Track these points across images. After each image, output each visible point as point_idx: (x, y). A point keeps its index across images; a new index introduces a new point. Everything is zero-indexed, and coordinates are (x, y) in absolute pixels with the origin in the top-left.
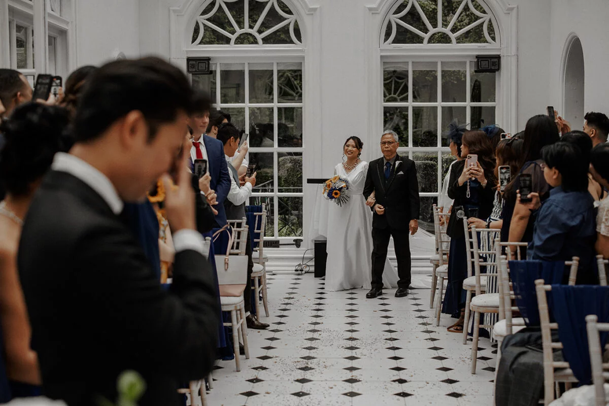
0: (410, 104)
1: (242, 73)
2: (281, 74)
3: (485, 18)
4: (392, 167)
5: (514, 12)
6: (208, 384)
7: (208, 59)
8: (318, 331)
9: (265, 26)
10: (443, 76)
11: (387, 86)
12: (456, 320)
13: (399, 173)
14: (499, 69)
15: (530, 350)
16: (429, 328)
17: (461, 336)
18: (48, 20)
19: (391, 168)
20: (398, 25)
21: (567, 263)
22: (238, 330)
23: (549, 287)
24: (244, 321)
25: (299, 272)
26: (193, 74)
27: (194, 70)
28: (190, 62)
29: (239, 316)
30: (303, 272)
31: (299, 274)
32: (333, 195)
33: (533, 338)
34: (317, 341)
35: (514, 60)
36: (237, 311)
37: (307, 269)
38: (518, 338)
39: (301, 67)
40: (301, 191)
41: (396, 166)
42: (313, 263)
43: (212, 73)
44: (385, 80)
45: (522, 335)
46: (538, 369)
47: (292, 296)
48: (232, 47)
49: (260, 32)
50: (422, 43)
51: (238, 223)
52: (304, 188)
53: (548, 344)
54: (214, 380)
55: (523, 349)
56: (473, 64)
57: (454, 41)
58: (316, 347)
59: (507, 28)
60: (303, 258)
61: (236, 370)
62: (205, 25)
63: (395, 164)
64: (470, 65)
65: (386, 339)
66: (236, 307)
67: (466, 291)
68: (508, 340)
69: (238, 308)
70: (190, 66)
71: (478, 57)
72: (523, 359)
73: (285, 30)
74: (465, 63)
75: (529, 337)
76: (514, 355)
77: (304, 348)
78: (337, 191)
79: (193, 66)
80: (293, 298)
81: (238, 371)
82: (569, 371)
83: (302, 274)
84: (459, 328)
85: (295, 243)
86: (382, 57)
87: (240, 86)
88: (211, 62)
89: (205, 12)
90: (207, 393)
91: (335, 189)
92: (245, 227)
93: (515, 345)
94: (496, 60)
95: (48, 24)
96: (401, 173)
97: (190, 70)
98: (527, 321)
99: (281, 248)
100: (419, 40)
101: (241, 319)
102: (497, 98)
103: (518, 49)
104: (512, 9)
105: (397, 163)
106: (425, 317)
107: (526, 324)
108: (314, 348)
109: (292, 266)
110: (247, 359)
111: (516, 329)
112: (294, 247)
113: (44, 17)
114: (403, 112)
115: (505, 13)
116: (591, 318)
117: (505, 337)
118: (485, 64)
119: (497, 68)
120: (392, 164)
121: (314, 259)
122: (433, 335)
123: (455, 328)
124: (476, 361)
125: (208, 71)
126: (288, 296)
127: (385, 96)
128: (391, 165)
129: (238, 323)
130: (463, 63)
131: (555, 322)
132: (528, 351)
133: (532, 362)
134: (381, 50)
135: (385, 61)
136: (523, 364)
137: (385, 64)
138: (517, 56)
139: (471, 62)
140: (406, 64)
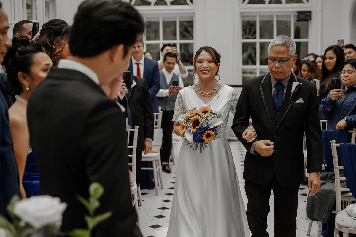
0: (258, 41)
1: (157, 23)
2: (181, 23)
4: (285, 90)
6: (139, 203)
10: (277, 25)
11: (244, 31)
13: (298, 101)
14: (310, 19)
19: (285, 92)
21: (350, 131)
22: (157, 172)
23: (338, 145)
24: (160, 167)
29: (157, 164)
32: (204, 137)
33: (329, 175)
35: (320, 13)
36: (156, 161)
39: (193, 19)
41: (293, 89)
44: (243, 27)
46: (332, 193)
48: (152, 7)
50: (265, 4)
53: (338, 178)
54: (143, 201)
56: (296, 17)
57: (284, 2)
61: (155, 195)
63: (290, 86)
64: (294, 18)
66: (155, 158)
69: (157, 159)
71: (298, 12)
72: (323, 187)
74: (291, 16)
75: (327, 175)
78: (210, 132)
81: (157, 196)
82: (350, 194)
86: (241, 13)
87: (157, 32)
90: (139, 208)
91: (207, 128)
92: (161, 112)
94: (309, 14)
96: (301, 101)
98: (326, 165)
100: (263, 2)
101: (158, 165)
102: (309, 36)
103: (322, 7)
105: (295, 85)
114: (253, 45)
118: (302, 16)
119: (309, 18)
120: (286, 85)
127: (243, 36)
128: (284, 87)
129: (157, 168)
130: (289, 16)
131: (342, 165)
132: (326, 183)
133: (328, 189)
134: (241, 9)
135: (243, 15)
136: (323, 190)
137: (243, 17)
138: (322, 11)
139: (294, 15)
140: (255, 16)
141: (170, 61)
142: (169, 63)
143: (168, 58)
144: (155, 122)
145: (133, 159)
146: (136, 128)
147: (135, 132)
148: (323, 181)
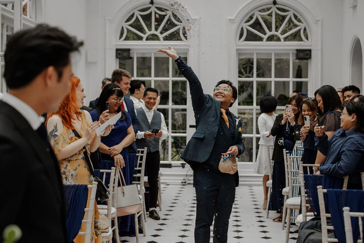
0: (255, 79)
1: (150, 59)
3: (301, 26)
5: (320, 23)
7: (129, 50)
8: (192, 220)
9: (165, 30)
12: (279, 215)
14: (310, 58)
15: (316, 232)
16: (262, 219)
17: (281, 224)
18: (23, 21)
20: (248, 30)
23: (325, 190)
25: (184, 183)
26: (119, 59)
27: (120, 56)
28: (119, 52)
30: (186, 184)
31: (184, 185)
33: (318, 224)
34: (189, 226)
35: (320, 52)
37: (189, 182)
38: (309, 224)
39: (187, 55)
40: (185, 133)
42: (192, 178)
43: (131, 58)
45: (312, 222)
47: (177, 198)
48: (144, 42)
49: (161, 33)
50: (262, 41)
51: (141, 151)
52: (187, 131)
53: (325, 227)
55: (313, 231)
56: (294, 55)
57: (282, 40)
58: (189, 230)
59: (315, 32)
60: (186, 175)
61: (136, 242)
62: (128, 29)
64: (293, 56)
65: (234, 226)
67: (284, 195)
68: (303, 225)
70: (118, 54)
71: (297, 50)
72: (312, 237)
73: (177, 32)
74: (289, 54)
76: (307, 235)
77: (181, 230)
79: (120, 54)
80: (178, 199)
83: (185, 185)
84: (280, 219)
85: (181, 165)
86: (237, 50)
88: (131, 52)
89: (128, 21)
93: (308, 228)
94: (308, 52)
95: (23, 25)
97: (118, 56)
98: (316, 213)
99: (173, 169)
100: (261, 39)
102: (309, 76)
103: (322, 45)
104: (318, 21)
106: (260, 213)
107: (315, 215)
108: (188, 230)
109: (180, 180)
110: (144, 236)
111: (309, 219)
112: (181, 168)
113: (21, 20)
114: (250, 84)
115: (315, 23)
116: (346, 209)
117: (301, 223)
118: (301, 55)
119: (309, 57)
121: (193, 176)
122: (263, 224)
123: (278, 219)
124: (288, 240)
125: (129, 57)
126: (175, 198)
130: (288, 54)
131: (329, 213)
132: (315, 232)
133: (317, 239)
134: (237, 45)
135: (239, 52)
136: (312, 240)
137: (239, 54)
138: (322, 50)
139: (293, 53)
140: (253, 54)
141: (150, 96)
142: (150, 98)
143: (149, 93)
144: (138, 164)
145: (109, 203)
146: (113, 169)
147: (111, 173)
148: (312, 230)
